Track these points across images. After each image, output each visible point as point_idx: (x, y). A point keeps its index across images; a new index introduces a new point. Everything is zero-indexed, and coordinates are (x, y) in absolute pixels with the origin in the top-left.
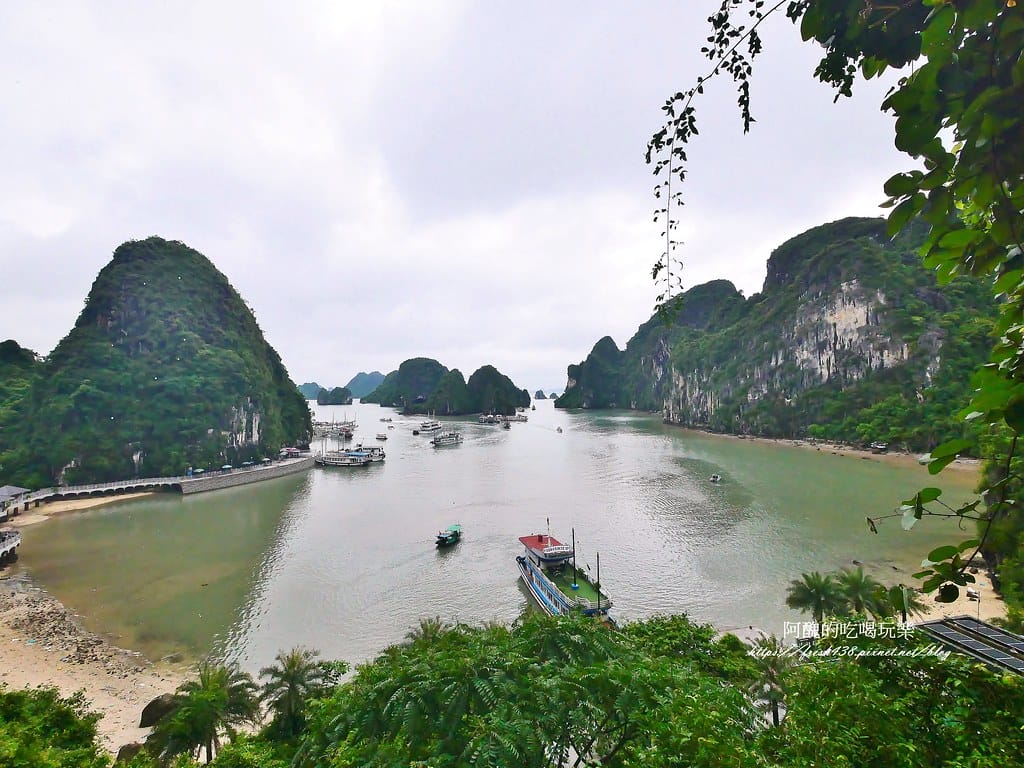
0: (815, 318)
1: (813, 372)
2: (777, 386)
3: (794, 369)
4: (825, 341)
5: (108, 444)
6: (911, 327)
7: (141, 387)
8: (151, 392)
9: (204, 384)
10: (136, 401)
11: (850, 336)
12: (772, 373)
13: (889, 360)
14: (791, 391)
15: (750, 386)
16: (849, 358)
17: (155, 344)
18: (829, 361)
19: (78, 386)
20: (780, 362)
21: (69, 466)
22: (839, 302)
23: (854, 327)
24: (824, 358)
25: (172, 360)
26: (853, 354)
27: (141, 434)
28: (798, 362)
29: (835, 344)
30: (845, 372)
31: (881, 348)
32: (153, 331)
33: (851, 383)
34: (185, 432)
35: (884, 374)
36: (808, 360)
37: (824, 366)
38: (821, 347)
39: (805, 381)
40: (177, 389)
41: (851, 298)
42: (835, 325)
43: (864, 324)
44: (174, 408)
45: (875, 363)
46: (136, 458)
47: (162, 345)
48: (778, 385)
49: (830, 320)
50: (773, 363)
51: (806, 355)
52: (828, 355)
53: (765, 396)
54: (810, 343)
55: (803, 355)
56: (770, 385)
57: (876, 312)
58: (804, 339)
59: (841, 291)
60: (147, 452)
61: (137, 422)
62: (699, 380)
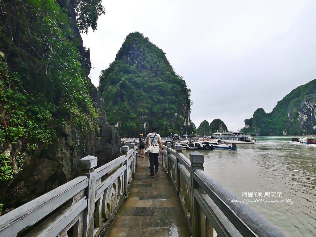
5: (133, 115)
7: (146, 86)
8: (150, 88)
9: (173, 87)
10: (144, 93)
17: (149, 68)
19: (120, 80)
21: (116, 126)
25: (156, 76)
27: (147, 111)
32: (148, 62)
34: (168, 111)
40: (163, 87)
44: (162, 98)
46: (145, 125)
47: (151, 68)
60: (150, 123)
61: (145, 105)
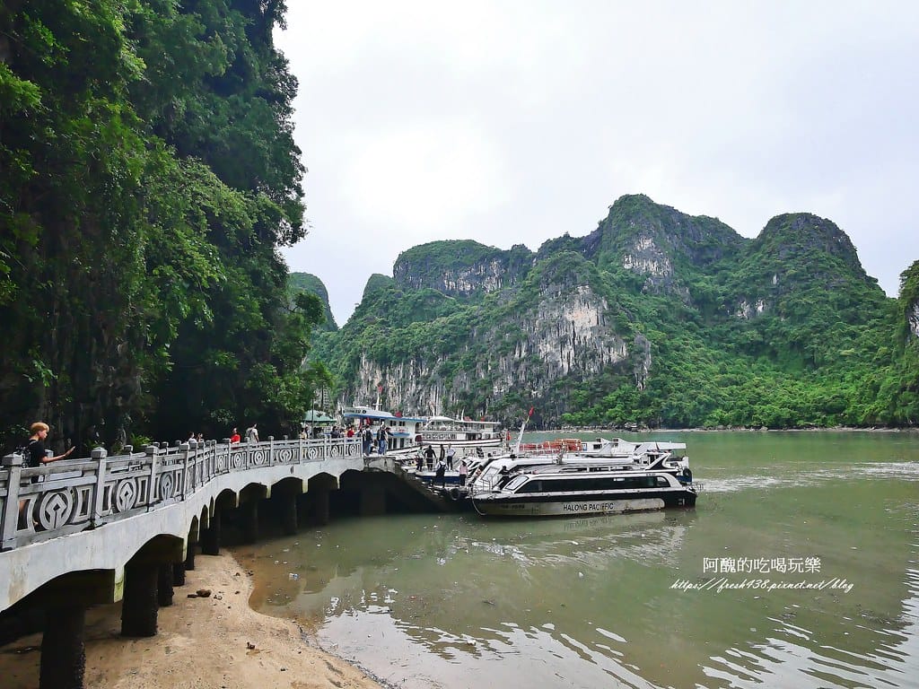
0: (556, 314)
1: (556, 365)
2: (522, 378)
3: (538, 362)
4: (566, 337)
6: (627, 330)
11: (585, 334)
12: (517, 365)
13: (615, 357)
14: (538, 382)
15: (495, 379)
16: (586, 354)
18: (569, 356)
20: (523, 354)
22: (577, 303)
23: (589, 326)
24: (565, 353)
26: (589, 349)
28: (542, 355)
29: (574, 340)
30: (584, 365)
31: (609, 346)
33: (590, 374)
35: (614, 368)
36: (551, 353)
37: (565, 360)
38: (563, 342)
39: (550, 373)
41: (585, 301)
42: (573, 322)
43: (595, 324)
45: (605, 358)
48: (523, 376)
49: (569, 317)
50: (517, 355)
51: (549, 348)
52: (569, 350)
53: (511, 388)
54: (552, 337)
55: (546, 348)
56: (516, 376)
57: (604, 315)
58: (547, 332)
59: (578, 293)
62: (417, 373)
